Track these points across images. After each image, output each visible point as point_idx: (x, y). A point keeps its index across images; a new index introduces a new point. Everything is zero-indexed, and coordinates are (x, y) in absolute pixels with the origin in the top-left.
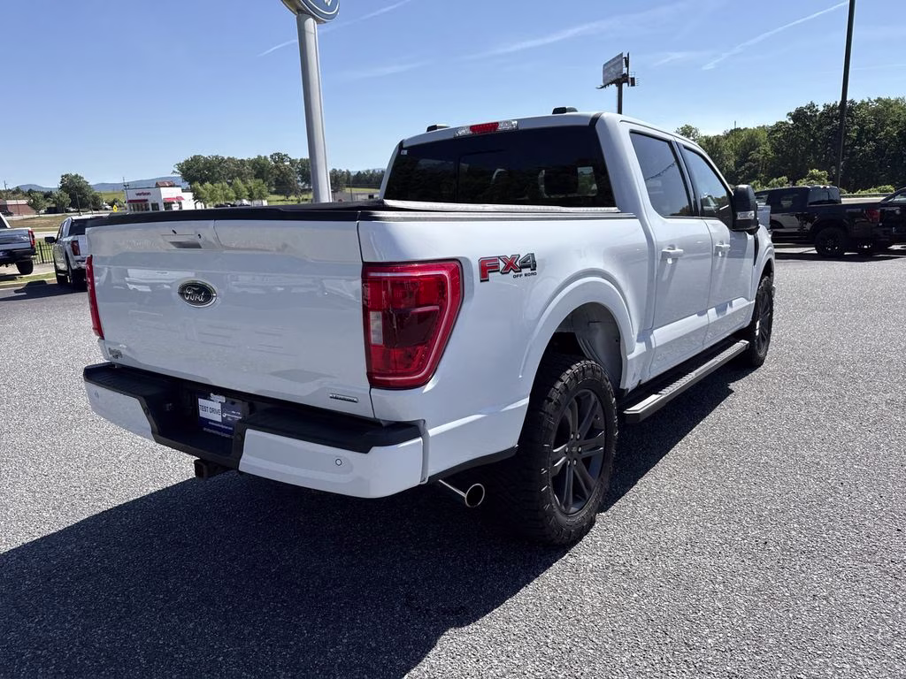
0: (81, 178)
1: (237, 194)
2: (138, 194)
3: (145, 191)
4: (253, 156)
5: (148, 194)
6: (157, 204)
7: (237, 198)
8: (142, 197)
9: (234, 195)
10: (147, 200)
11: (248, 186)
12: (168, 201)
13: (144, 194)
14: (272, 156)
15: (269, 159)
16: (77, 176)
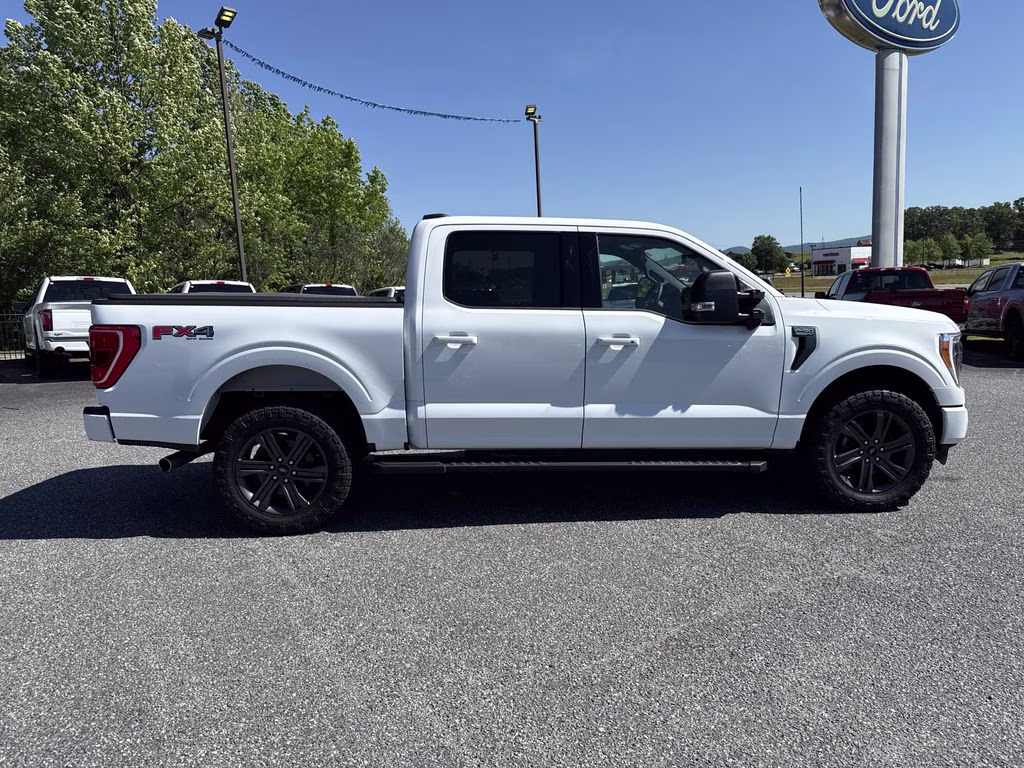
0: (773, 239)
1: (944, 252)
2: (825, 255)
3: (833, 251)
4: (988, 204)
5: (837, 254)
6: (845, 266)
7: (944, 258)
8: (830, 258)
9: (940, 254)
10: (834, 261)
11: (963, 242)
12: (856, 262)
13: (831, 254)
14: (1016, 202)
15: (1012, 206)
16: (769, 237)
